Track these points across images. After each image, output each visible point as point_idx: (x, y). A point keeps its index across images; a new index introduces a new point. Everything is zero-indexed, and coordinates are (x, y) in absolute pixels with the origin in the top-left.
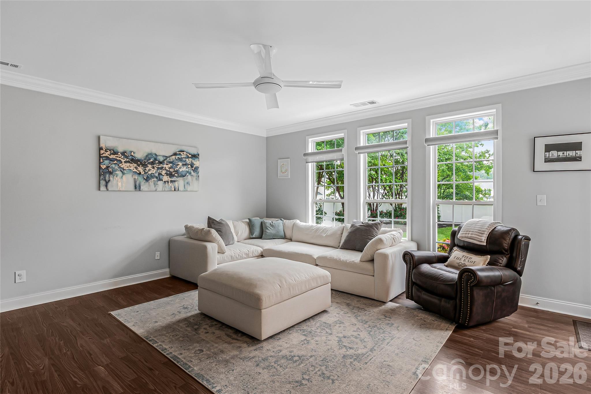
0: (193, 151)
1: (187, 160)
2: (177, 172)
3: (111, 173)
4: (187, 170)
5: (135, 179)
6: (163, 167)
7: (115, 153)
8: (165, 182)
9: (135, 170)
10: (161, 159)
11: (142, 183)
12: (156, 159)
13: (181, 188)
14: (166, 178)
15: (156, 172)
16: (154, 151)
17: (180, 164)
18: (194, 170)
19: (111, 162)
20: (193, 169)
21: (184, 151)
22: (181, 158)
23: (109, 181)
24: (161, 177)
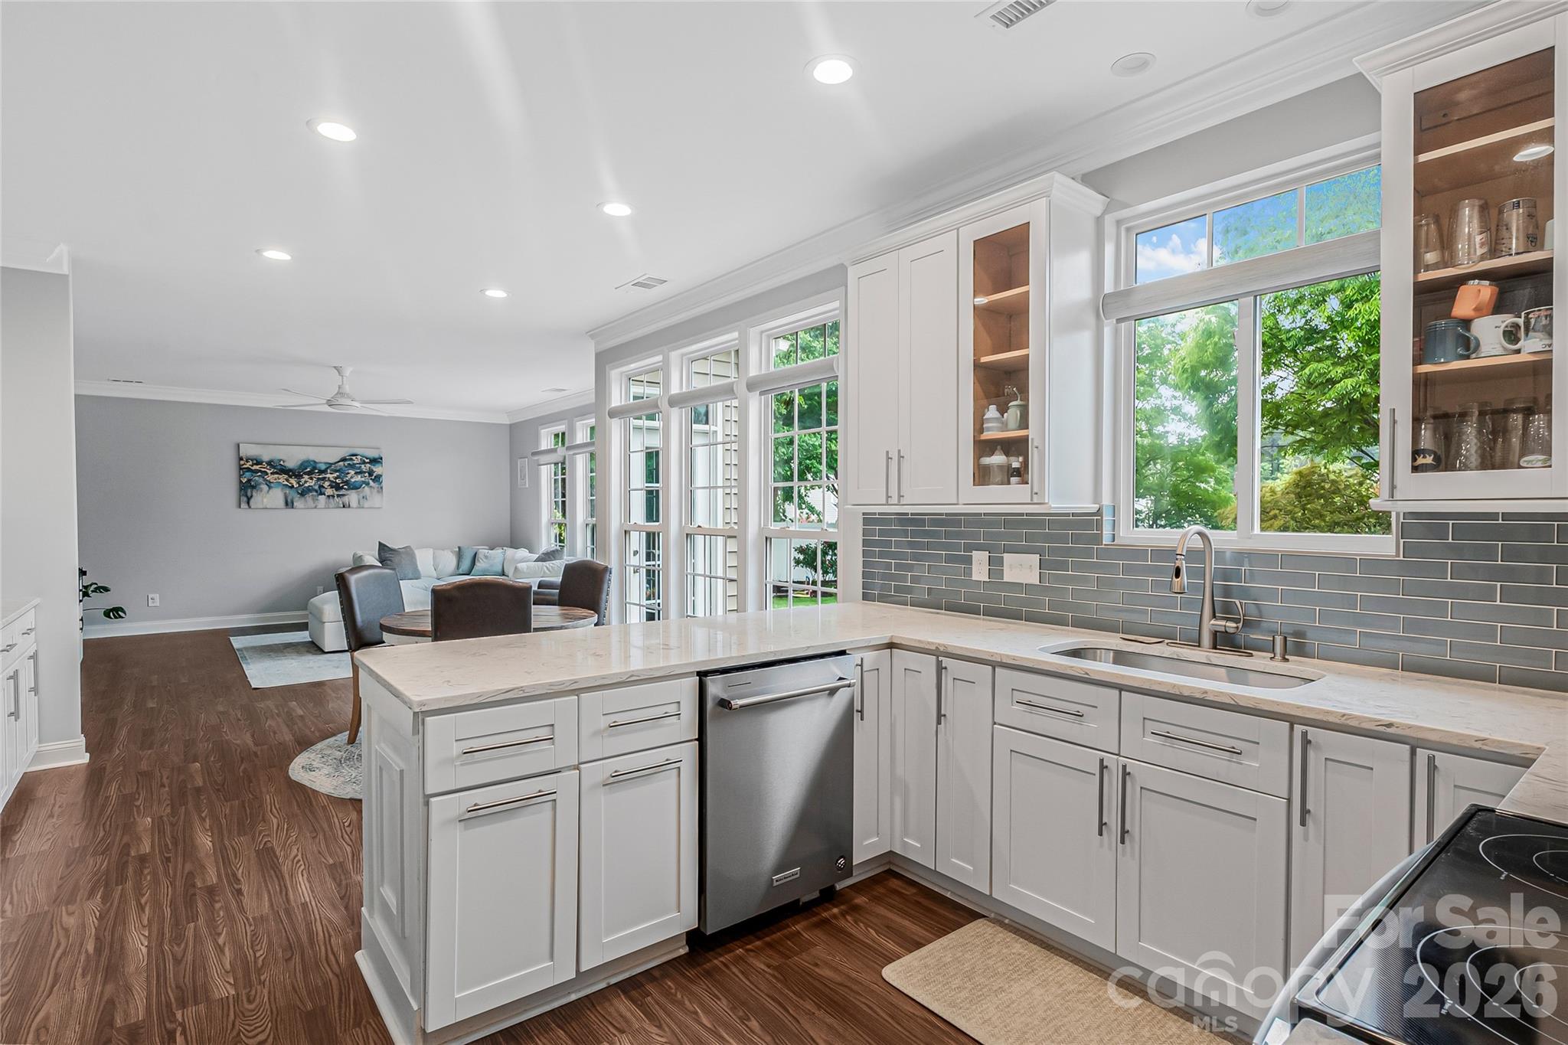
0: (373, 454)
1: (363, 466)
2: (347, 483)
3: (253, 487)
4: (363, 479)
5: (285, 493)
6: (325, 478)
7: (259, 463)
8: (329, 496)
9: (286, 483)
10: (323, 467)
11: (296, 499)
12: (315, 468)
13: (354, 504)
14: (329, 491)
15: (315, 485)
16: (312, 457)
17: (352, 472)
18: (373, 480)
19: (254, 475)
20: (373, 477)
21: (356, 455)
22: (354, 464)
23: (252, 496)
24: (323, 490)
